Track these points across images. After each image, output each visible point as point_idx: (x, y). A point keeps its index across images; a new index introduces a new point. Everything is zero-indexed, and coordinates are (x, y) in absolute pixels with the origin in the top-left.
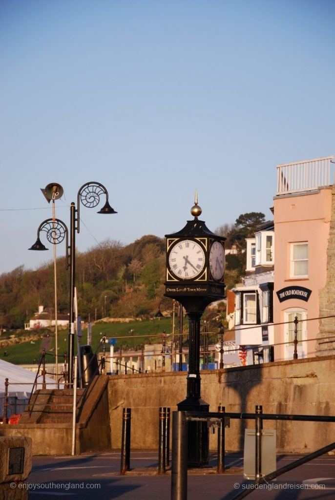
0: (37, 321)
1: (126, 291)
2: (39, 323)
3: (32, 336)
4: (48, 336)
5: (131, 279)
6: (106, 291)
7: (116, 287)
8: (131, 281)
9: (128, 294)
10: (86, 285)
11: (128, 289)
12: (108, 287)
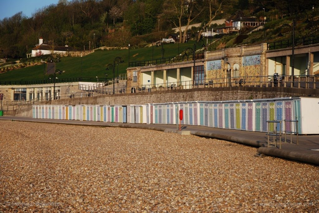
0: (38, 51)
1: (109, 32)
2: (40, 52)
3: (36, 61)
4: (51, 61)
5: (111, 23)
6: (93, 31)
7: (101, 28)
8: (112, 24)
9: (111, 34)
10: (75, 26)
11: (110, 30)
12: (94, 28)
